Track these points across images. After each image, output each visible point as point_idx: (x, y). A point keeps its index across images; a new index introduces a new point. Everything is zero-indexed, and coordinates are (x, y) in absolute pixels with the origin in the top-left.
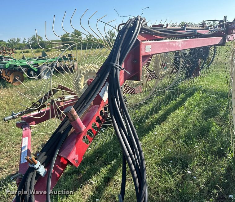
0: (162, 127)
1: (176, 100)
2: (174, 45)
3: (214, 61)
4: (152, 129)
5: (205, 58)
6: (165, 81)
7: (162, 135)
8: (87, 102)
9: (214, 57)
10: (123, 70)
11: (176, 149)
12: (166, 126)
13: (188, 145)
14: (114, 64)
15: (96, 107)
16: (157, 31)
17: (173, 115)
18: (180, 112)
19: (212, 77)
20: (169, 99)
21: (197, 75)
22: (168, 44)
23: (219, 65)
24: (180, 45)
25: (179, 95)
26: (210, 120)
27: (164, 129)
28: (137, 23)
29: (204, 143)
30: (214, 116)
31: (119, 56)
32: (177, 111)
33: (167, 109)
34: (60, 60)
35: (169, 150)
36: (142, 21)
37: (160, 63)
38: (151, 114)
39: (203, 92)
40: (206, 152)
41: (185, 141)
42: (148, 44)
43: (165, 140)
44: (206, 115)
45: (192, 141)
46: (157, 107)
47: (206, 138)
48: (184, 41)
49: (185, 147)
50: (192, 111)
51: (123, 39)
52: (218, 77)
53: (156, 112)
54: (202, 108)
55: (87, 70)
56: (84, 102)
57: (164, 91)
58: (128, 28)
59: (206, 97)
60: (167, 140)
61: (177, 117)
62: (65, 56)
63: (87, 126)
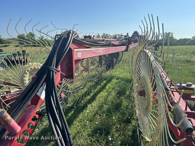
0: (92, 105)
1: (101, 85)
2: (98, 52)
3: (122, 59)
4: (86, 108)
5: (117, 58)
6: (94, 73)
7: (92, 111)
8: (23, 103)
9: (122, 57)
10: (59, 72)
11: (102, 121)
12: (95, 104)
13: (109, 118)
14: (50, 67)
15: (32, 107)
16: (85, 42)
17: (99, 95)
18: (104, 94)
19: (121, 69)
20: (97, 85)
21: (113, 68)
22: (93, 51)
23: (125, 61)
24: (102, 52)
25: (103, 81)
26: (121, 98)
27: (94, 106)
28: (70, 36)
29: (118, 114)
30: (123, 95)
31: (55, 61)
32: (101, 93)
33: (95, 91)
34: (14, 55)
35: (97, 123)
36: (74, 34)
37: (90, 62)
38: (85, 96)
39: (116, 80)
40: (120, 121)
41: (107, 115)
42: (79, 52)
43: (94, 115)
44: (119, 95)
45: (112, 114)
46: (89, 92)
47: (119, 111)
48: (104, 49)
49: (107, 119)
50: (110, 92)
51: (59, 47)
52: (124, 69)
53: (89, 94)
54: (117, 90)
55: (31, 68)
56: (21, 102)
57: (93, 80)
58: (62, 38)
59: (119, 82)
60: (95, 114)
61: (102, 97)
62: (19, 52)
63: (23, 127)
